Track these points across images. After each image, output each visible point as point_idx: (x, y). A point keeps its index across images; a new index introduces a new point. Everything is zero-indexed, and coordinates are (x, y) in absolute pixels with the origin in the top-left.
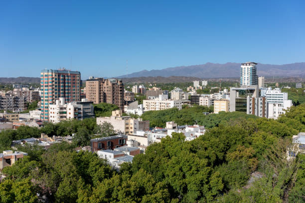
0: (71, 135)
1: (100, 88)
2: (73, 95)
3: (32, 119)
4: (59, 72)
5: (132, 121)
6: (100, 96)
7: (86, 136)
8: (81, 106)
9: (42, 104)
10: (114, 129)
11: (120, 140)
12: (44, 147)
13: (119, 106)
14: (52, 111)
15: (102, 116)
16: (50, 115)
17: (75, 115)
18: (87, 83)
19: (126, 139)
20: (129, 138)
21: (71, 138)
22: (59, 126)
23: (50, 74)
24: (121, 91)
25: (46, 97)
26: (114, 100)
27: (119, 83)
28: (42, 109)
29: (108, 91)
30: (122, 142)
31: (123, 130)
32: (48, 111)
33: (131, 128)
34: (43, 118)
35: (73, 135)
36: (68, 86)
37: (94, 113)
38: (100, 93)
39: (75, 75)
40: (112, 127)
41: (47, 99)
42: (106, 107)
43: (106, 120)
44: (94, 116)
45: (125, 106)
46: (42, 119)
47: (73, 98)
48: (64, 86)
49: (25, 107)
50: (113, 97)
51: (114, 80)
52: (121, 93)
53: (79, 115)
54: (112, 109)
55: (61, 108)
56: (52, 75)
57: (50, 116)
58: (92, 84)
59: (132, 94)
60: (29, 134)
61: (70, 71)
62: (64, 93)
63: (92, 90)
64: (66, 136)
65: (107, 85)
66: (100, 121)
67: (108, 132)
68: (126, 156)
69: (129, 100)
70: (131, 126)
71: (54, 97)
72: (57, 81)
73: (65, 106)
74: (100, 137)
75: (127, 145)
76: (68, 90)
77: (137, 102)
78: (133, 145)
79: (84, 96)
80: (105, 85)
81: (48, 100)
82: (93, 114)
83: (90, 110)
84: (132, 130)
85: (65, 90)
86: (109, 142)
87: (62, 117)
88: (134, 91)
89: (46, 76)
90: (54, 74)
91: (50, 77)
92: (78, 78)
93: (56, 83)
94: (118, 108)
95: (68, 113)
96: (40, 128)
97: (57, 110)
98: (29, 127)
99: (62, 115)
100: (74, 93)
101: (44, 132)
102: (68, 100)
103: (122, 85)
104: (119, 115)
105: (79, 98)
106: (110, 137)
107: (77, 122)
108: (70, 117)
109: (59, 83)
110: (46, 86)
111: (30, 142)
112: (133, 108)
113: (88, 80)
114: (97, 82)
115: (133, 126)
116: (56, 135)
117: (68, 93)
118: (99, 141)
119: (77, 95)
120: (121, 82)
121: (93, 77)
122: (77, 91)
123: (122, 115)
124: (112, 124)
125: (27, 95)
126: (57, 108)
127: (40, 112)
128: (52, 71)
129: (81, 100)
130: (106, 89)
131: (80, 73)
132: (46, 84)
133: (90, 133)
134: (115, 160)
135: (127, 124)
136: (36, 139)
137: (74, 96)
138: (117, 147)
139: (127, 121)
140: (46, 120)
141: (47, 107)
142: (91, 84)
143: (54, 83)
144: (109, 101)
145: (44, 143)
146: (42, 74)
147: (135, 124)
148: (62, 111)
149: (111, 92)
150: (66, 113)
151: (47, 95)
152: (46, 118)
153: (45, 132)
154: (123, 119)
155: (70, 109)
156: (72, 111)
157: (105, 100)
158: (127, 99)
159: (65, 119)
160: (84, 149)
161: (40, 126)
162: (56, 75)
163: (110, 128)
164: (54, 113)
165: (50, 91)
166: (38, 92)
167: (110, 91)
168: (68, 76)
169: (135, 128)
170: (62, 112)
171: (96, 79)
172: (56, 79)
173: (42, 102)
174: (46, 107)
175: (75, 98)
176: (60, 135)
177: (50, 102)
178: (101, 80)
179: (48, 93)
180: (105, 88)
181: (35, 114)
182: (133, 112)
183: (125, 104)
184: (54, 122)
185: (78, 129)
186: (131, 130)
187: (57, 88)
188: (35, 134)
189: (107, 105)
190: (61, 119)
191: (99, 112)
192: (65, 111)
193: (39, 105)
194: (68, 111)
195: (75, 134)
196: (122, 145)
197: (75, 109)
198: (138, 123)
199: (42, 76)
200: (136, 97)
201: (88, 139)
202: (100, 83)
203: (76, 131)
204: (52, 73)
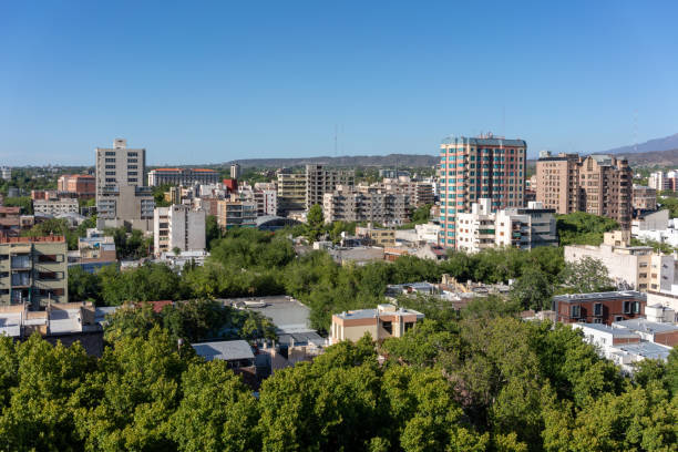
0: (506, 283)
1: (571, 178)
2: (510, 193)
3: (423, 243)
4: (480, 143)
5: (656, 259)
6: (570, 196)
7: (541, 287)
8: (528, 219)
9: (442, 211)
10: (611, 276)
11: (627, 304)
12: (450, 303)
13: (619, 221)
14: (463, 226)
15: (578, 243)
16: (460, 235)
17: (513, 238)
18: (540, 165)
19: (643, 302)
20: (652, 300)
21: (506, 288)
22: (479, 261)
23: (460, 146)
24: (623, 184)
25: (451, 196)
26: (605, 205)
27: (620, 166)
28: (442, 222)
29: (590, 183)
30: (630, 308)
31: (632, 279)
32: (454, 226)
33: (654, 276)
34: (444, 241)
35: (511, 282)
36: (499, 174)
37: (557, 235)
38: (571, 190)
39: (515, 148)
40: (605, 270)
41: (452, 200)
42: (586, 223)
43: (588, 253)
44: (555, 241)
45: (634, 222)
46: (442, 244)
47: (509, 200)
48: (490, 173)
49: (406, 215)
50: (605, 198)
51: (606, 157)
52: (623, 191)
53: (524, 239)
54: (602, 227)
55: (484, 222)
56: (465, 150)
57: (458, 238)
58: (553, 168)
59: (651, 192)
60: (417, 273)
61: (503, 140)
62: (490, 188)
63: (552, 183)
64: (495, 283)
65: (590, 169)
66: (574, 254)
67: (595, 281)
68: (643, 344)
69: (643, 206)
70: (653, 271)
71: (468, 197)
72: (475, 162)
73: (491, 217)
74: (575, 291)
75: (645, 316)
76: (498, 181)
77: (665, 213)
78: (663, 318)
79: (531, 196)
80: (584, 170)
81: (454, 204)
82: (554, 238)
83: (547, 229)
84: (657, 281)
85: (491, 181)
86: (598, 306)
87: (484, 241)
88: (652, 185)
89: (452, 150)
90: (468, 147)
91: (460, 154)
92: (520, 155)
93: (472, 166)
94: (616, 227)
95: (498, 233)
96: (439, 262)
97: (474, 226)
98: (418, 259)
99: (484, 236)
100: (511, 189)
101: (448, 272)
102: (498, 204)
103: (628, 169)
104: (623, 245)
105: (522, 200)
106: (600, 295)
107: (520, 253)
108: (502, 243)
109: (479, 166)
110: (451, 174)
111: (421, 289)
112: (655, 227)
113: (541, 160)
114: (564, 164)
115: (658, 271)
116: (474, 281)
117: (498, 189)
118: (572, 302)
119: (519, 192)
120: (624, 162)
121: (549, 153)
122: (519, 185)
123: (629, 243)
124: (606, 262)
125: (409, 192)
126: (475, 222)
127: (438, 228)
128: (465, 140)
129: (526, 205)
130: (586, 180)
131: (525, 143)
132: (452, 170)
133: (551, 281)
134: (615, 350)
135: (642, 266)
136: (432, 285)
137: (511, 196)
138: (619, 319)
139: (644, 259)
140: (452, 246)
141: (453, 219)
142: (549, 168)
143: (468, 167)
144: (594, 208)
145: (449, 296)
146: (443, 147)
147: (665, 266)
148: (484, 227)
149: (598, 187)
150: (493, 232)
151: (452, 192)
152: (449, 242)
153: (450, 272)
154: (632, 252)
155: (502, 224)
156: (507, 229)
157: (582, 207)
158: (639, 203)
159: (491, 245)
160: (541, 316)
161: (439, 258)
162: (472, 150)
163: (599, 273)
164: (467, 231)
165: (460, 184)
166: (430, 186)
167: (596, 184)
168: (498, 151)
169: (665, 278)
170: (486, 230)
171: (562, 156)
172: (472, 158)
173: (443, 207)
174: (450, 219)
175: (513, 200)
176: (482, 281)
177: (460, 207)
178: (574, 160)
179: (454, 189)
180: (583, 177)
181: (426, 232)
182: (655, 236)
183: (634, 217)
184: (469, 252)
185: (524, 270)
186: (653, 281)
187: (475, 177)
188: (431, 274)
189: (589, 217)
190: (484, 245)
191: (569, 233)
192: (491, 227)
193: (433, 212)
194: (499, 229)
195: (517, 281)
196: (632, 316)
197: (514, 225)
198: (671, 266)
199: (444, 151)
200: (660, 201)
201: (545, 295)
202: (570, 166)
203: (517, 274)
204: (465, 145)
